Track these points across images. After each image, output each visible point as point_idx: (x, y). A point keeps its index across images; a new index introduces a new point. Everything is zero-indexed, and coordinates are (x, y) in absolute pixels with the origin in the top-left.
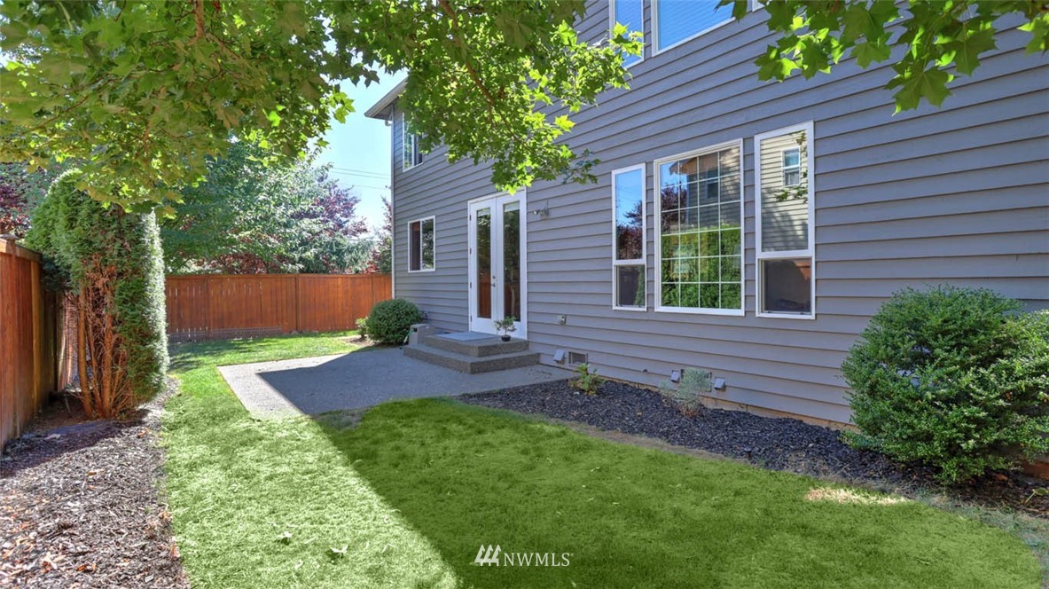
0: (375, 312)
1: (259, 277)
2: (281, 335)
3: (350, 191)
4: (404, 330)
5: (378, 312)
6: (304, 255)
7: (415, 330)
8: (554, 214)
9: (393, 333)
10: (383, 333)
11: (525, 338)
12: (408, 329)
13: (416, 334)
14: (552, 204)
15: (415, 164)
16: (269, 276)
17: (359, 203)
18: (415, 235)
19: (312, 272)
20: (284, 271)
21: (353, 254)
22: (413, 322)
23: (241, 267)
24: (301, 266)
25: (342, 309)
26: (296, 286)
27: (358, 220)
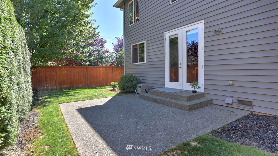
0: (122, 79)
1: (74, 67)
2: (82, 88)
3: (104, 39)
4: (135, 87)
5: (123, 79)
6: (90, 59)
7: (140, 87)
8: (224, 31)
9: (130, 88)
10: (125, 88)
11: (203, 92)
12: (136, 86)
13: (141, 88)
14: (222, 26)
15: (135, 22)
16: (77, 67)
17: (106, 43)
18: (135, 50)
19: (92, 65)
20: (82, 65)
21: (106, 59)
22: (138, 83)
23: (67, 64)
24: (89, 63)
25: (103, 79)
26: (87, 71)
27: (105, 49)
